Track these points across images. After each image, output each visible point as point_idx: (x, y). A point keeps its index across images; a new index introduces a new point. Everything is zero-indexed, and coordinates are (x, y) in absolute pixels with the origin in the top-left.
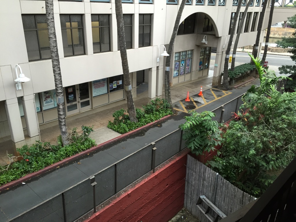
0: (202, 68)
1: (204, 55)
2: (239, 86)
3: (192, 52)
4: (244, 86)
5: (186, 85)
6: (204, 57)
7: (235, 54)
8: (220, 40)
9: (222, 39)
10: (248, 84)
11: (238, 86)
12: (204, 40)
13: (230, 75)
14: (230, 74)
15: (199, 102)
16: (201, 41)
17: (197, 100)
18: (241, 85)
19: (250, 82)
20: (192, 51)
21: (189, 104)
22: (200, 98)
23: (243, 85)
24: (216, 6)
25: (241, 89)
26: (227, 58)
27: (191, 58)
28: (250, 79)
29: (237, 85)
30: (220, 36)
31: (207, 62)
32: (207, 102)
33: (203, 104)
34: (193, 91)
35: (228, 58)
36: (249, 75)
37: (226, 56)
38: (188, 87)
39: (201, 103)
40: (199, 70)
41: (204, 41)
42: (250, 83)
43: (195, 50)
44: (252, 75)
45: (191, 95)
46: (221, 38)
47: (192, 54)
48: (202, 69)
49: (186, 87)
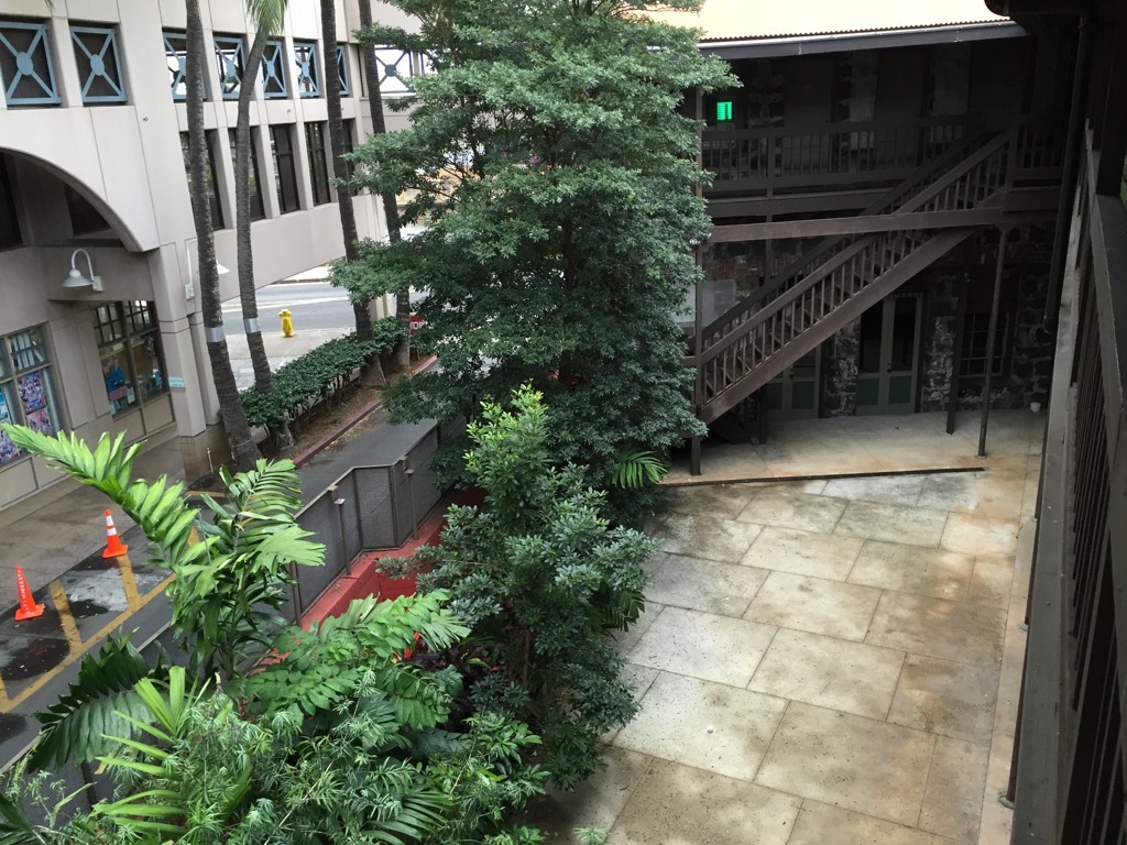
0: (131, 399)
1: (124, 336)
2: (317, 451)
3: (42, 336)
4: (339, 447)
5: (43, 513)
6: (126, 344)
7: (255, 315)
8: (158, 263)
9: (166, 257)
10: (356, 431)
11: (310, 451)
12: (75, 274)
13: (253, 414)
14: (254, 409)
15: (99, 601)
16: (62, 281)
17: (87, 596)
18: (328, 444)
19: (366, 418)
20: (38, 331)
21: (36, 636)
22: (112, 573)
23: (333, 439)
24: (67, 107)
25: (325, 462)
26: (216, 340)
27: (47, 368)
28: (364, 403)
29: (309, 447)
30: (145, 247)
31: (155, 363)
32: (144, 589)
33: (118, 613)
34: (74, 541)
35: (218, 344)
36: (359, 387)
37: (209, 335)
38: (52, 519)
39: (102, 610)
40: (119, 411)
41: (76, 278)
42: (365, 425)
43: (52, 325)
44: (371, 384)
45: (62, 565)
46: (159, 253)
47: (43, 346)
48: (136, 403)
49: (43, 519)
